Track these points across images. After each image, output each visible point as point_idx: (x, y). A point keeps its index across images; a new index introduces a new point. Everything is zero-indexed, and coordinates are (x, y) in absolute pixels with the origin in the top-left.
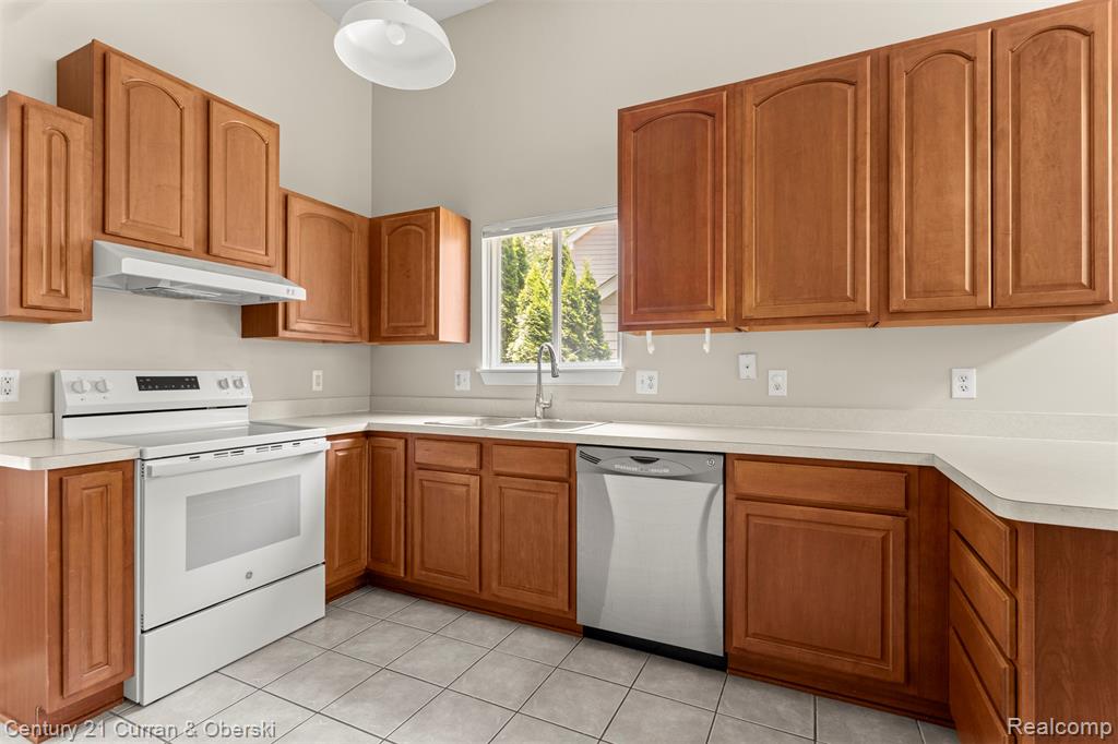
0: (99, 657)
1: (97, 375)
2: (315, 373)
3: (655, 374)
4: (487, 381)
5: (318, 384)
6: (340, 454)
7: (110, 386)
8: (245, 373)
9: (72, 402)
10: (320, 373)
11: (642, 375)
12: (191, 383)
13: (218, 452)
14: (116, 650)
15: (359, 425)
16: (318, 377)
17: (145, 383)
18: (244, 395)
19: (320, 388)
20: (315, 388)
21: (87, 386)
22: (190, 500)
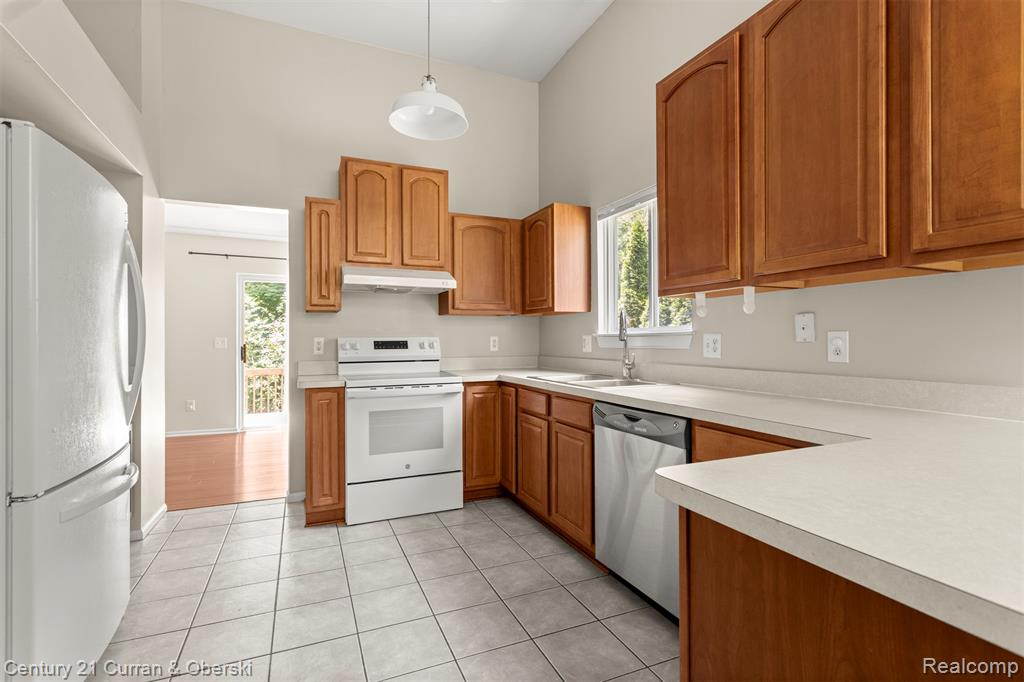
0: (326, 492)
1: (353, 340)
2: (492, 338)
3: (718, 337)
4: (602, 344)
5: (494, 346)
6: (476, 396)
7: (358, 346)
8: (437, 339)
9: (343, 355)
10: (496, 338)
11: (708, 338)
12: (403, 345)
13: (387, 387)
14: (335, 490)
15: (492, 377)
16: (494, 341)
17: (379, 345)
18: (436, 353)
19: (496, 349)
20: (492, 349)
21: (348, 347)
22: (371, 414)
